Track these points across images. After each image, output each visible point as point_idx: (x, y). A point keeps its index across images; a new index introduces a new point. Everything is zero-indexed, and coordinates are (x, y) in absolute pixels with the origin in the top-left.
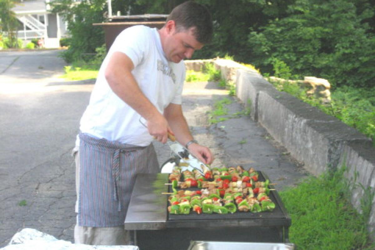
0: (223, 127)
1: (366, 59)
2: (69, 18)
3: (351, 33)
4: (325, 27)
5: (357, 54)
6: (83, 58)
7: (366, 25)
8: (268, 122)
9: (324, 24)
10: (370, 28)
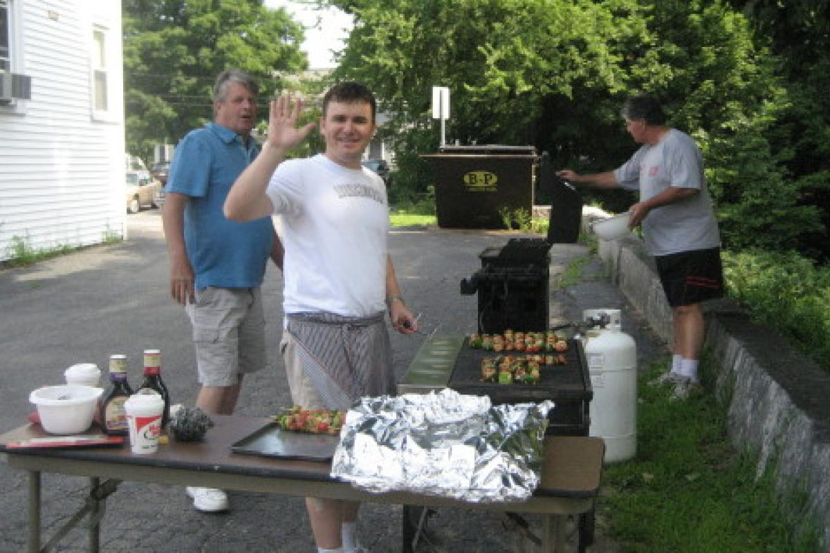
0: (573, 292)
1: (783, 213)
2: (396, 148)
3: (763, 178)
4: (730, 169)
5: (771, 205)
6: (411, 198)
7: (784, 169)
8: (630, 288)
9: (727, 166)
10: (788, 173)
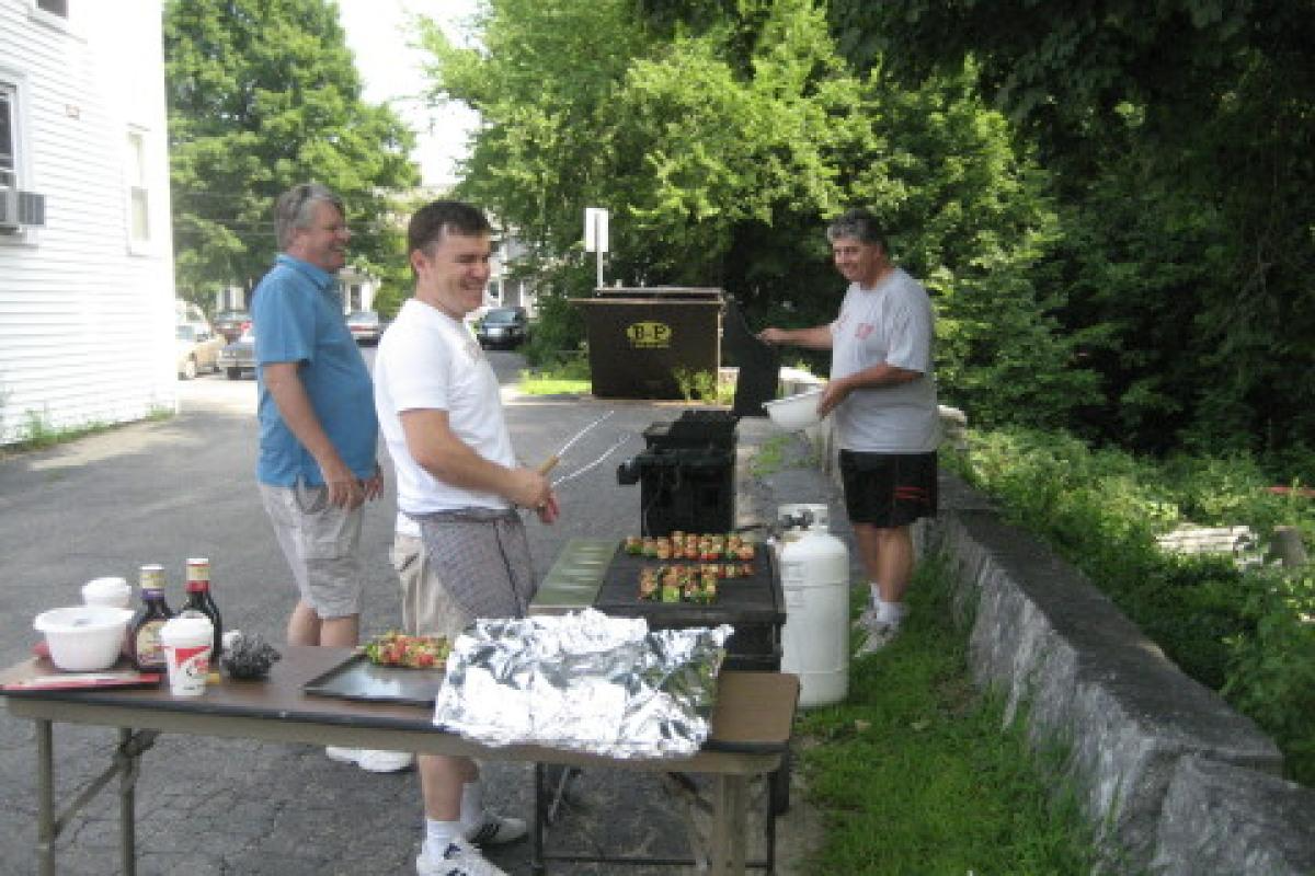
0: (770, 483)
1: (1048, 378)
2: (540, 288)
3: (1024, 333)
4: (981, 320)
5: (1034, 369)
6: (558, 358)
7: (1053, 320)
9: (978, 316)
10: (1058, 326)
